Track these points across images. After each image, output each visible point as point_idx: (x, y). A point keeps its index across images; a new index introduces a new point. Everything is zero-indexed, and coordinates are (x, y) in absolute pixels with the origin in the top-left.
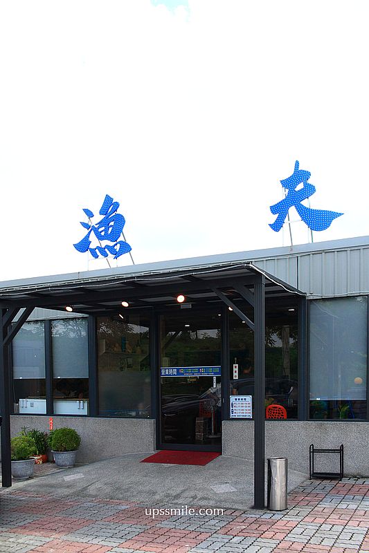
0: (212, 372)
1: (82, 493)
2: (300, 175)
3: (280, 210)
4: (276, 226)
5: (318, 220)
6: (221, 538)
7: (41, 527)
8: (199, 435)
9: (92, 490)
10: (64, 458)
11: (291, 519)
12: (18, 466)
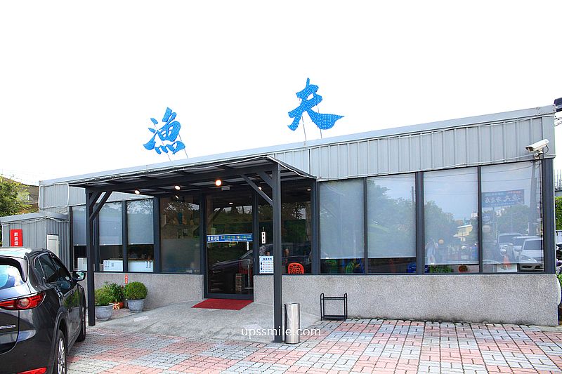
0: (246, 238)
1: (146, 331)
2: (311, 88)
3: (296, 114)
4: (293, 127)
5: (325, 122)
6: (246, 364)
7: (113, 354)
8: (239, 287)
9: (153, 329)
10: (135, 304)
11: (302, 349)
12: (100, 311)
